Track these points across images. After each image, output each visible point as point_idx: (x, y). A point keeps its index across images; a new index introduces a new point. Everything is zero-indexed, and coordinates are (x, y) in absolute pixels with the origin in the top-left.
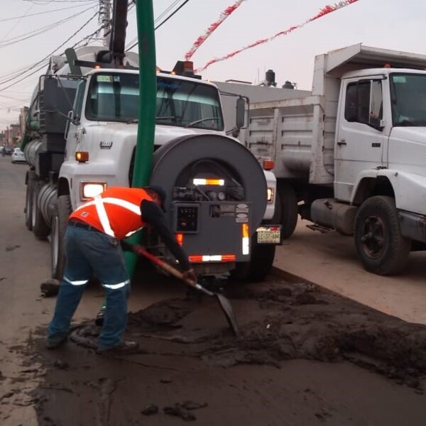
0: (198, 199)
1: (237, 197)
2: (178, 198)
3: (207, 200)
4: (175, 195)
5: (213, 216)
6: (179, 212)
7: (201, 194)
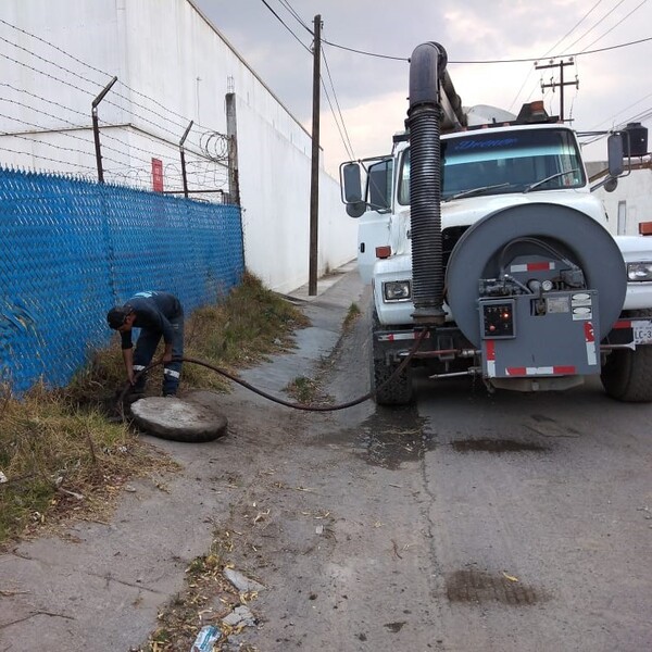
0: (514, 292)
1: (572, 284)
2: (485, 294)
3: (527, 293)
4: (482, 290)
5: (537, 314)
6: (486, 312)
7: (517, 285)
